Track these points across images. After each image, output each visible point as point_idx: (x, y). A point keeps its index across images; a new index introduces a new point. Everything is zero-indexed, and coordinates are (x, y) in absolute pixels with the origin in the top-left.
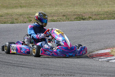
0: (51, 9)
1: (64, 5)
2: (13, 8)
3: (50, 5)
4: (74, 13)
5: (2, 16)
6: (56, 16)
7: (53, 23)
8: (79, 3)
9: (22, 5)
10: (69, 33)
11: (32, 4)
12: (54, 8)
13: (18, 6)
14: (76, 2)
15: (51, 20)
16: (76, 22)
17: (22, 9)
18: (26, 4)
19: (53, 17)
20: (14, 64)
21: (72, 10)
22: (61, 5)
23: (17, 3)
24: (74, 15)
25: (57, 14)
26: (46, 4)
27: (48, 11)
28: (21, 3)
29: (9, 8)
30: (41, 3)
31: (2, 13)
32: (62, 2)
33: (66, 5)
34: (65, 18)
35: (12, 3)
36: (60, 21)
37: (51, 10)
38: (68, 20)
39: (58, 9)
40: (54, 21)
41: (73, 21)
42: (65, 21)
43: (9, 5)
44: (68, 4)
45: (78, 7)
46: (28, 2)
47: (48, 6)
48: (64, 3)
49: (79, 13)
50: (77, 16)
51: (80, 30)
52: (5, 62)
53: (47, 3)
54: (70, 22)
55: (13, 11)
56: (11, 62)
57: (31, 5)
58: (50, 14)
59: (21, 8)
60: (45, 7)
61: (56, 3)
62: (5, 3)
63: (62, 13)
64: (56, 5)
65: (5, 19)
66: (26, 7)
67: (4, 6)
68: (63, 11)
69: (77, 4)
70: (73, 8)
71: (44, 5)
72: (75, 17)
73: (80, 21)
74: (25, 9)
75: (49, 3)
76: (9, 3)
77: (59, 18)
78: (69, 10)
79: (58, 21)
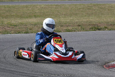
0: (66, 18)
1: (79, 15)
2: (27, 18)
3: (64, 15)
4: (90, 23)
5: (16, 26)
6: (71, 26)
7: (68, 33)
8: (95, 13)
9: (36, 15)
10: (85, 43)
11: (47, 13)
12: (69, 18)
13: (32, 15)
14: (91, 12)
15: (66, 30)
16: (91, 32)
17: (37, 19)
18: (41, 13)
19: (68, 27)
20: (29, 74)
21: (88, 20)
22: (76, 14)
23: (31, 13)
24: (90, 25)
25: (72, 24)
26: (61, 14)
27: (63, 21)
28: (36, 13)
29: (23, 18)
30: (56, 12)
31: (16, 22)
32: (77, 12)
33: (81, 15)
34: (80, 28)
35: (26, 13)
36: (75, 31)
37: (66, 20)
38: (84, 30)
39: (73, 19)
40: (69, 31)
41: (88, 31)
42: (80, 31)
43: (23, 14)
44: (83, 14)
45: (93, 18)
46: (43, 11)
47: (63, 16)
48: (79, 13)
49: (94, 23)
50: (92, 26)
51: (95, 40)
52: (20, 72)
53: (61, 12)
54: (86, 32)
55: (27, 20)
56: (26, 72)
57: (45, 15)
58: (65, 24)
59: (35, 18)
60: (60, 17)
61: (71, 13)
62: (20, 13)
63: (77, 23)
64: (71, 15)
65: (19, 28)
66: (41, 17)
67: (18, 16)
68: (77, 20)
69: (92, 14)
70: (88, 18)
71: (59, 15)
72: (91, 27)
73: (96, 31)
74: (39, 18)
75: (64, 13)
76: (23, 13)
77: (73, 28)
78: (84, 20)
79: (73, 31)
